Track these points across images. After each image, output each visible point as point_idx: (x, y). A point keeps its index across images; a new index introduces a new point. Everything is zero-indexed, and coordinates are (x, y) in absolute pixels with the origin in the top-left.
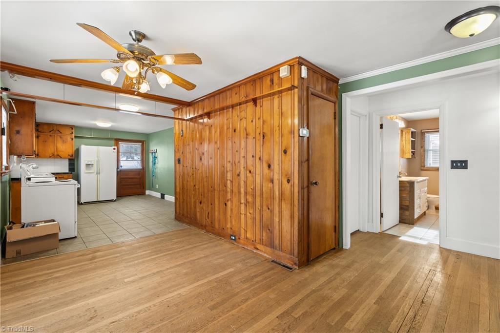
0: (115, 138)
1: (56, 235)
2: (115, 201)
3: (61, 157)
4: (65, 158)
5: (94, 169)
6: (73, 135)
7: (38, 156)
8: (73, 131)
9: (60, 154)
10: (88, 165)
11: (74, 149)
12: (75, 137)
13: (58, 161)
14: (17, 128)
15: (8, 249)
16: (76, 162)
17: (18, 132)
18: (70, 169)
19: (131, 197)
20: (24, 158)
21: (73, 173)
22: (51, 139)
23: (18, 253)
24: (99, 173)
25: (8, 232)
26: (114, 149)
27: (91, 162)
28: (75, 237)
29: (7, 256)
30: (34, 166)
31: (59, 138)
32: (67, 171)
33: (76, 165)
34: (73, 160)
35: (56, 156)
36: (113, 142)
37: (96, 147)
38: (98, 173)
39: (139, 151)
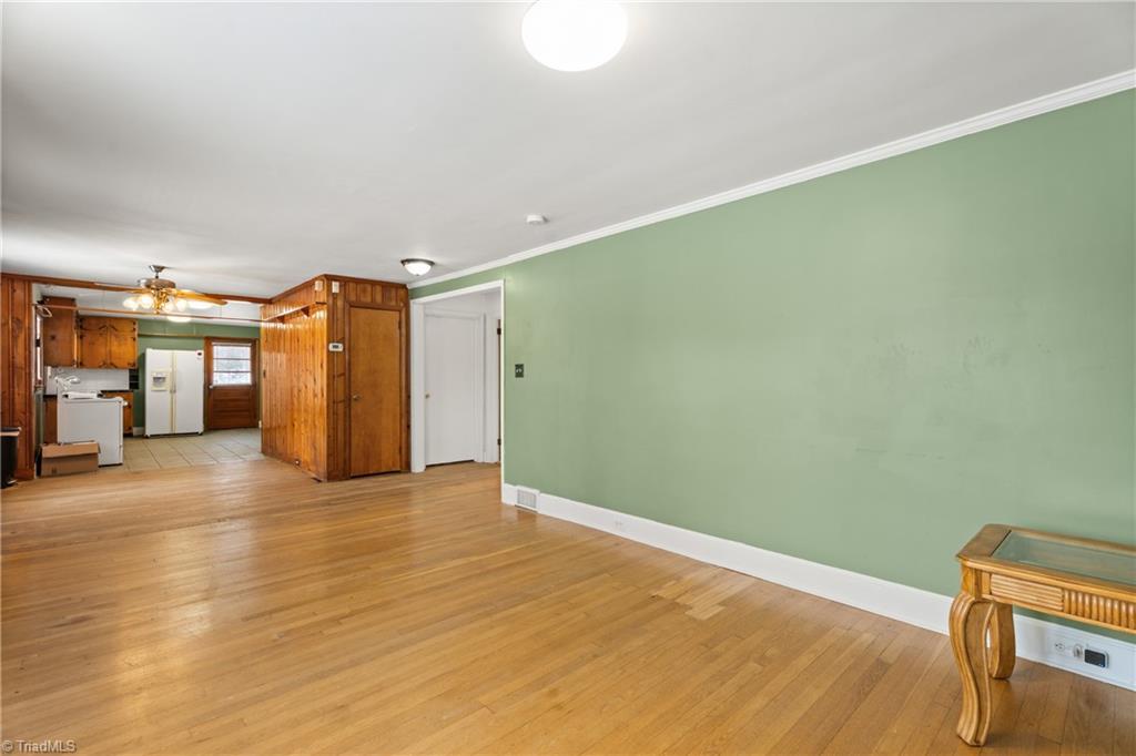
0: (205, 335)
1: (93, 456)
2: (201, 434)
3: (116, 367)
4: (124, 368)
5: (167, 386)
6: (136, 333)
7: (81, 365)
8: (136, 327)
9: (114, 362)
10: (157, 380)
11: (138, 354)
12: (139, 335)
13: (112, 373)
14: (52, 333)
15: (44, 466)
16: (140, 375)
17: (53, 338)
18: (131, 385)
19: (232, 431)
20: (61, 370)
21: (136, 391)
22: (101, 340)
23: (54, 471)
24: (175, 391)
25: (44, 448)
26: (200, 354)
27: (161, 373)
28: (120, 464)
29: (43, 473)
30: (75, 380)
31: (113, 338)
32: (127, 388)
33: (140, 379)
34: (137, 371)
35: (109, 365)
36: (202, 343)
37: (170, 352)
38: (173, 391)
39: (248, 356)
